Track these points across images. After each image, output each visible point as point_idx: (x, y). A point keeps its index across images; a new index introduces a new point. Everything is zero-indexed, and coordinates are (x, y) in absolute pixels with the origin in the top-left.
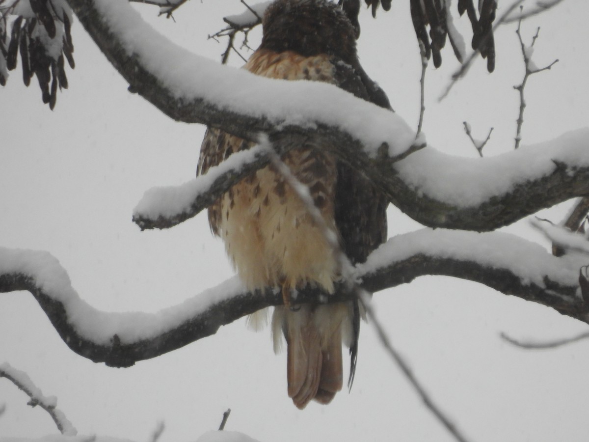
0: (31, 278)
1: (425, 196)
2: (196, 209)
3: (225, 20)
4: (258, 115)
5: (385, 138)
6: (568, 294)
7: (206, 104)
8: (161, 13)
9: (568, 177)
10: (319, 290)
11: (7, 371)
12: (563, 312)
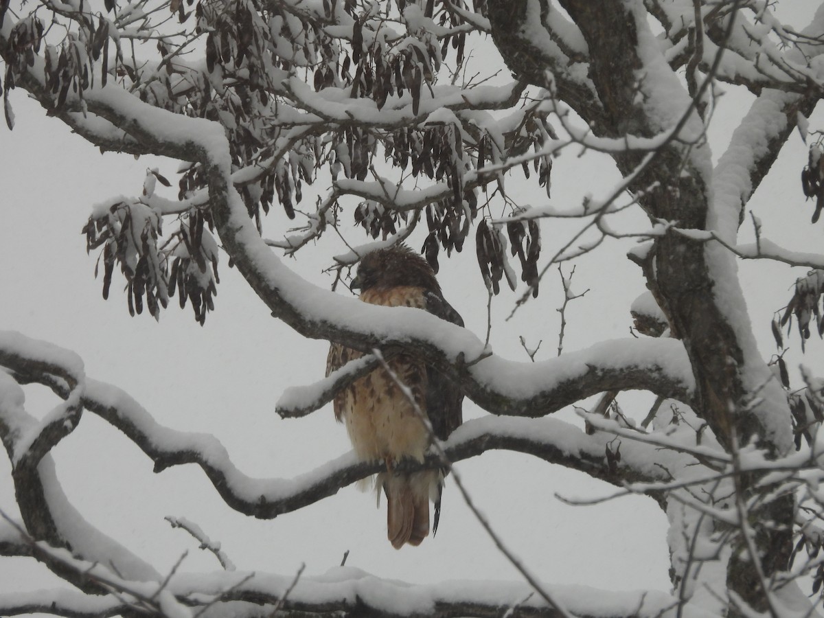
0: (199, 454)
1: (492, 392)
2: (321, 402)
3: (334, 259)
4: (367, 332)
5: (461, 348)
6: (598, 462)
7: (329, 325)
8: (285, 254)
9: (599, 376)
10: (413, 461)
11: (184, 523)
12: (594, 476)
